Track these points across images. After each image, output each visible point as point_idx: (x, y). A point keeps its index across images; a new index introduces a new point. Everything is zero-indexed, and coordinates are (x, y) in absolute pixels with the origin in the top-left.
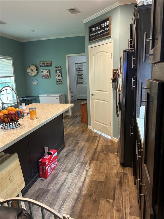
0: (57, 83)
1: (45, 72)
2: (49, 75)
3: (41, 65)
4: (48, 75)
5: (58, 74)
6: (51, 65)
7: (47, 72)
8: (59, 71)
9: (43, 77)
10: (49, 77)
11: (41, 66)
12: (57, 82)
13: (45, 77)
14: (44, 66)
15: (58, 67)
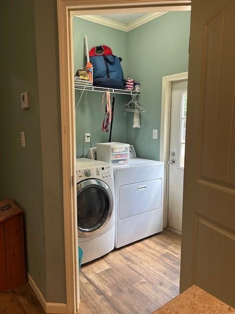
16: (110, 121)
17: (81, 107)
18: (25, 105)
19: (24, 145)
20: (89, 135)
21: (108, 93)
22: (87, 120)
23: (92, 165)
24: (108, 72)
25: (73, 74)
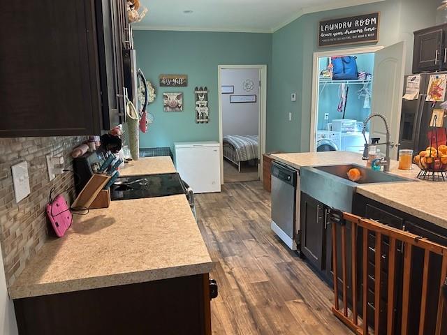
0: (198, 120)
1: (173, 98)
2: (181, 103)
3: (163, 81)
4: (178, 104)
5: (202, 102)
6: (185, 85)
7: (178, 97)
8: (203, 97)
9: (168, 108)
10: (181, 108)
11: (162, 85)
12: (198, 118)
13: (172, 108)
14: (172, 84)
15: (201, 89)
16: (344, 104)
17: (323, 94)
18: (294, 99)
19: (290, 119)
20: (328, 114)
21: (343, 84)
22: (327, 104)
23: (327, 133)
24: (344, 69)
25: (319, 73)
